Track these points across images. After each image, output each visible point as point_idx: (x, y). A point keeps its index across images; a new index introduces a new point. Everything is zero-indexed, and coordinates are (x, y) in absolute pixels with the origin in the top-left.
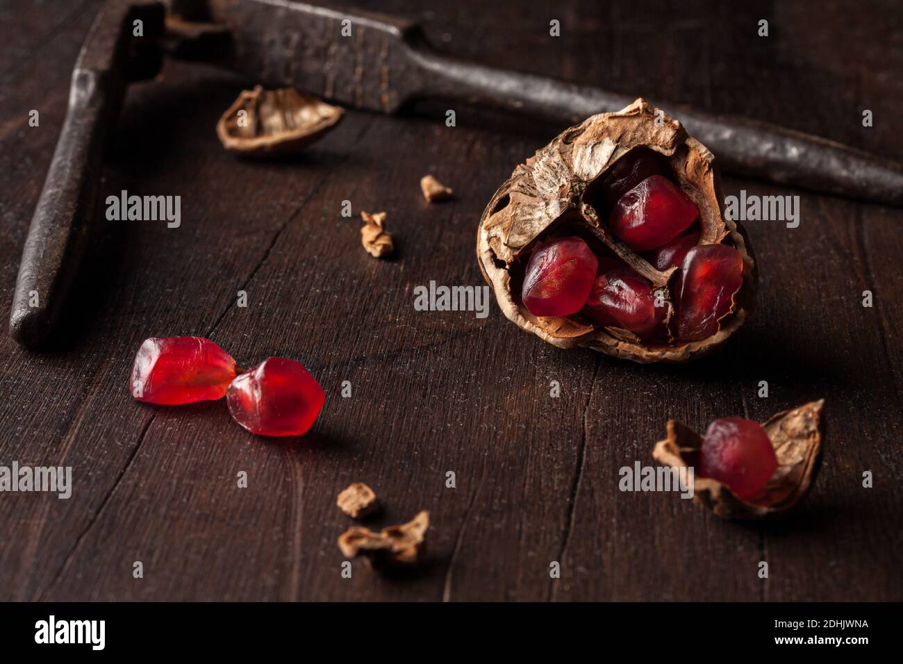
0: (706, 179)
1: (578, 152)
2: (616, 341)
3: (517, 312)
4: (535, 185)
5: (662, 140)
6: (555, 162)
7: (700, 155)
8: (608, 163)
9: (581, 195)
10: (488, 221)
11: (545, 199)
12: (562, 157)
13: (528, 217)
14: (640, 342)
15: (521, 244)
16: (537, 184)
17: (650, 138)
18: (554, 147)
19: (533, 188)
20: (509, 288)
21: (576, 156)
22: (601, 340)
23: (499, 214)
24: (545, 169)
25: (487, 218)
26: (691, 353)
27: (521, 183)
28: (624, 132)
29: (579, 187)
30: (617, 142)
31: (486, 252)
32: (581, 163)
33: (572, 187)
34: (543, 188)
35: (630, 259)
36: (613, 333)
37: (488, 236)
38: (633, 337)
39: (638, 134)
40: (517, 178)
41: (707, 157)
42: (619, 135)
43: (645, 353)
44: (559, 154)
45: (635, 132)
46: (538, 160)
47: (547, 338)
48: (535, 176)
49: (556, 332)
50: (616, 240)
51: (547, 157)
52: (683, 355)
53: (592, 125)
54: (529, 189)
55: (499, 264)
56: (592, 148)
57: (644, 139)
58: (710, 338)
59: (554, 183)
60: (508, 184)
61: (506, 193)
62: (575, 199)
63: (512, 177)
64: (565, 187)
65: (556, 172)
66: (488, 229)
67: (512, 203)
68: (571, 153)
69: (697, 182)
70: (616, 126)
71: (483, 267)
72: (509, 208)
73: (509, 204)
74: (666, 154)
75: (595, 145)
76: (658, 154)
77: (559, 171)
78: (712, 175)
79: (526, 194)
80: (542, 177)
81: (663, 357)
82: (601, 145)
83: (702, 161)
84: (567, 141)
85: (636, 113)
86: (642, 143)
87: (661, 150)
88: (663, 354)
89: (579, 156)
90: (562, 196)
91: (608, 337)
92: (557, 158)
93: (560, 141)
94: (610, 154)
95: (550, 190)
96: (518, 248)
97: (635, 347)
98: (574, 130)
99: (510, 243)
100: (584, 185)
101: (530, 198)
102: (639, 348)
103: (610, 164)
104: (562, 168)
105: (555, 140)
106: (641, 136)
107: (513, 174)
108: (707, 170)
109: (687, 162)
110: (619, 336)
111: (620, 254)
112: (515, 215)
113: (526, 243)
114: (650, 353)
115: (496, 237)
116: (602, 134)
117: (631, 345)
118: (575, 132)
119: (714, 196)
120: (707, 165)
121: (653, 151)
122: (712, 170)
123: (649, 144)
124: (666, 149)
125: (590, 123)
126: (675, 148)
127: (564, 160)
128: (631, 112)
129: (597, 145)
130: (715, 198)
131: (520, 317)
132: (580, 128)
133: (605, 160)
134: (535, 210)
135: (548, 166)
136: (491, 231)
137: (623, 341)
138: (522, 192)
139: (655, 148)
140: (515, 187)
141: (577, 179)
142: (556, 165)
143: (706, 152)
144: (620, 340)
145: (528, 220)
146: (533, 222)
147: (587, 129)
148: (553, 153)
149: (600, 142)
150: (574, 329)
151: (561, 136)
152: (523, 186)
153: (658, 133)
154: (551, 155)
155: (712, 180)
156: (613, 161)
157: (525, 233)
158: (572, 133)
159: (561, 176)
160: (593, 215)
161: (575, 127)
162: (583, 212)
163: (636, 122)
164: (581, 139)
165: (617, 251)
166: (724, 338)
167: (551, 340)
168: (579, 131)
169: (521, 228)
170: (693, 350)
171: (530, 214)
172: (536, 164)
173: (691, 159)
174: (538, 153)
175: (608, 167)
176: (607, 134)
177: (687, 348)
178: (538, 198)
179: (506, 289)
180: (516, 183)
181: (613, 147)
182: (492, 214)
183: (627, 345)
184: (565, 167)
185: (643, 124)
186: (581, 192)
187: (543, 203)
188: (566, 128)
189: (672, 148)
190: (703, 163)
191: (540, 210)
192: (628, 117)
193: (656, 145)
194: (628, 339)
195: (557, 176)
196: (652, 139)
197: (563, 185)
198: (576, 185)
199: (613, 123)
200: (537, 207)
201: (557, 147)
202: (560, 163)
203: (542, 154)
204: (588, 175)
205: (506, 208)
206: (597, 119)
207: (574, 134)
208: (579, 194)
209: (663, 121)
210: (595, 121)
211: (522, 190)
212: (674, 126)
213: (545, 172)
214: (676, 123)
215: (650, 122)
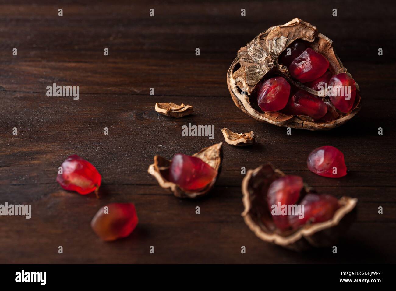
0: (330, 51)
1: (268, 43)
2: (302, 121)
3: (256, 112)
5: (308, 35)
7: (326, 41)
10: (233, 75)
11: (259, 64)
12: (261, 45)
14: (314, 121)
15: (254, 84)
16: (252, 57)
17: (302, 35)
18: (256, 41)
19: (250, 59)
20: (249, 102)
21: (268, 45)
22: (296, 121)
23: (238, 71)
25: (231, 74)
26: (336, 124)
27: (244, 58)
28: (289, 33)
30: (288, 37)
31: (234, 88)
32: (271, 48)
33: (271, 58)
34: (255, 59)
35: (302, 87)
36: (301, 118)
37: (236, 81)
38: (310, 119)
39: (296, 34)
40: (241, 56)
41: (330, 41)
42: (287, 34)
43: (316, 125)
45: (295, 33)
46: (249, 47)
47: (272, 122)
48: (250, 54)
49: (276, 119)
51: (253, 46)
52: (333, 125)
54: (248, 59)
56: (276, 41)
57: (300, 36)
59: (260, 57)
60: (237, 59)
61: (237, 62)
62: (275, 63)
65: (260, 52)
67: (242, 67)
68: (265, 43)
69: (325, 53)
70: (284, 31)
71: (234, 94)
72: (242, 69)
74: (310, 42)
75: (277, 39)
76: (307, 42)
78: (332, 49)
79: (247, 62)
80: (254, 54)
81: (325, 127)
82: (279, 39)
83: (328, 43)
84: (262, 38)
85: (294, 25)
86: (299, 38)
87: (308, 40)
88: (325, 125)
89: (270, 45)
90: (268, 61)
91: (299, 120)
92: (258, 46)
93: (258, 39)
94: (285, 43)
95: (260, 60)
96: (253, 86)
97: (312, 123)
99: (249, 84)
100: (276, 56)
101: (251, 64)
103: (286, 47)
104: (262, 50)
105: (255, 39)
106: (298, 34)
107: (238, 54)
108: (330, 47)
109: (320, 45)
110: (304, 119)
112: (246, 71)
113: (256, 83)
114: (319, 125)
115: (240, 81)
116: (279, 34)
117: (310, 122)
118: (264, 35)
119: (335, 57)
120: (330, 45)
121: (304, 40)
122: (332, 47)
123: (302, 38)
124: (310, 39)
125: (270, 31)
127: (262, 47)
128: (291, 24)
131: (257, 115)
132: (265, 33)
133: (284, 46)
134: (256, 69)
135: (256, 49)
136: (237, 79)
137: (306, 121)
138: (245, 61)
140: (241, 59)
141: (272, 54)
142: (259, 49)
143: (328, 40)
144: (304, 121)
145: (253, 73)
146: (256, 74)
147: (270, 33)
148: (256, 44)
150: (284, 117)
151: (258, 37)
152: (245, 59)
153: (305, 33)
154: (255, 45)
155: (333, 51)
156: (288, 45)
157: (254, 79)
159: (263, 53)
160: (285, 69)
163: (294, 29)
164: (268, 38)
166: (353, 117)
167: (274, 123)
168: (266, 34)
169: (252, 77)
170: (338, 123)
171: (254, 71)
172: (248, 49)
173: (322, 43)
174: (248, 45)
176: (281, 35)
177: (335, 122)
178: (255, 64)
181: (286, 40)
182: (233, 72)
184: (264, 49)
185: (298, 29)
187: (258, 66)
188: (259, 34)
189: (313, 39)
190: (328, 44)
191: (258, 68)
192: (290, 26)
193: (305, 38)
194: (308, 120)
195: (261, 54)
196: (303, 35)
197: (267, 58)
198: (273, 57)
199: (282, 30)
200: (256, 67)
203: (250, 45)
204: (276, 52)
205: (240, 69)
206: (272, 28)
207: (264, 36)
208: (275, 60)
209: (308, 27)
210: (272, 30)
211: (245, 60)
212: (314, 29)
213: (255, 52)
214: (314, 28)
215: (301, 28)
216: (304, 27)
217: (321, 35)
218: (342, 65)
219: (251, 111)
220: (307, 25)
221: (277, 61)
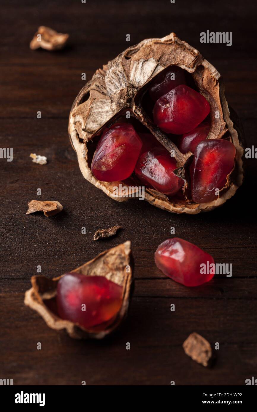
0: (215, 90)
1: (133, 65)
2: (153, 198)
3: (91, 175)
4: (106, 86)
5: (187, 62)
6: (119, 71)
7: (211, 74)
8: (152, 75)
10: (75, 109)
11: (111, 98)
12: (124, 68)
13: (100, 110)
14: (168, 200)
15: (94, 129)
17: (179, 60)
18: (119, 59)
19: (105, 88)
20: (86, 158)
21: (132, 69)
23: (81, 106)
24: (113, 76)
25: (75, 107)
26: (201, 209)
27: (98, 84)
28: (163, 55)
29: (132, 92)
30: (158, 61)
31: (73, 131)
32: (135, 74)
33: (128, 91)
34: (110, 90)
35: (164, 142)
36: (152, 193)
37: (74, 121)
38: (164, 197)
39: (172, 57)
40: (95, 80)
41: (215, 76)
42: (159, 57)
43: (172, 208)
44: (121, 66)
45: (170, 54)
46: (109, 67)
47: (109, 194)
48: (107, 80)
50: (155, 128)
51: (115, 66)
52: (196, 210)
53: (144, 46)
54: (102, 88)
55: (81, 141)
56: (142, 63)
57: (176, 60)
58: (213, 202)
59: (117, 86)
60: (89, 84)
61: (88, 90)
62: (129, 101)
63: (93, 79)
64: (124, 91)
65: (119, 78)
66: (74, 115)
67: (91, 99)
68: (130, 66)
69: (209, 90)
70: (158, 49)
71: (72, 141)
72: (89, 102)
73: (89, 99)
74: (189, 72)
75: (144, 62)
76: (185, 71)
77: (121, 78)
78: (218, 88)
79: (100, 92)
81: (183, 211)
82: (148, 62)
83: (212, 78)
84: (127, 58)
85: (170, 42)
86: (174, 63)
87: (187, 68)
88: (183, 209)
89: (134, 70)
90: (121, 97)
91: (148, 195)
92: (120, 68)
93: (123, 56)
94: (153, 70)
95: (115, 91)
96: (91, 133)
97: (166, 203)
98: (132, 49)
99: (87, 128)
100: (136, 90)
101: (102, 96)
102: (168, 204)
103: (153, 76)
104: (124, 77)
105: (119, 56)
106: (174, 58)
107: (93, 77)
108: (215, 84)
109: (203, 78)
110: (155, 195)
111: (158, 139)
112: (92, 108)
113: (97, 129)
114: (175, 208)
116: (149, 54)
117: (163, 202)
118: (133, 50)
119: (220, 102)
120: (216, 81)
121: (181, 68)
122: (218, 84)
123: (179, 64)
124: (189, 68)
125: (143, 45)
126: (195, 68)
127: (125, 70)
128: (167, 41)
129: (146, 62)
130: (220, 104)
131: (93, 178)
132: (136, 47)
133: (150, 74)
134: (104, 105)
135: (115, 73)
136: (76, 117)
137: (158, 198)
138: (97, 91)
139: (183, 67)
140: (93, 86)
141: (132, 86)
142: (119, 74)
144: (156, 198)
145: (99, 112)
146: (102, 114)
147: (141, 49)
148: (118, 64)
149: (148, 60)
151: (124, 53)
152: (98, 86)
153: (184, 57)
154: (117, 66)
155: (219, 91)
156: (155, 74)
157: (97, 122)
158: (131, 51)
159: (122, 82)
160: (139, 113)
161: (133, 47)
162: (133, 110)
163: (171, 48)
164: (135, 56)
165: (156, 136)
166: (222, 203)
167: (112, 195)
168: (135, 49)
169: (95, 118)
170: (203, 208)
171: (101, 108)
172: (108, 71)
173: (205, 75)
174: (109, 63)
175: (151, 79)
176: (152, 54)
177: (198, 207)
178: (107, 97)
180: (95, 84)
181: (155, 65)
182: (78, 105)
183: (160, 201)
184: (125, 75)
185: (175, 50)
186: (133, 95)
187: (110, 101)
188: (128, 47)
189: (193, 68)
190: (213, 80)
191: (107, 105)
192: (166, 43)
193: (183, 65)
194: (161, 198)
195: (120, 81)
196: (181, 60)
197: (122, 90)
198: (130, 90)
199: (156, 46)
200: (106, 103)
201: (120, 60)
202: (122, 71)
203: (111, 64)
204: (139, 83)
205: (87, 102)
206: (147, 42)
207: (133, 52)
208: (132, 96)
209: (188, 49)
210: (145, 44)
211: (98, 89)
212: (194, 54)
213: (113, 78)
214: (196, 51)
215: (179, 49)
216: (183, 49)
217: (206, 64)
218: (227, 116)
219: (86, 172)
220: (186, 46)
221: (134, 98)
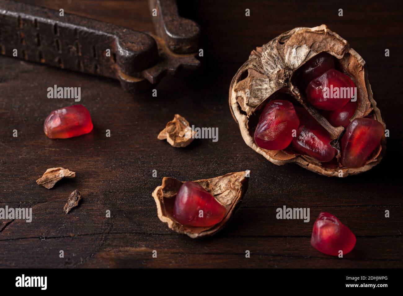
0: (360, 74)
1: (287, 50)
2: (307, 163)
3: (252, 142)
4: (263, 66)
5: (336, 50)
6: (274, 54)
7: (358, 61)
8: (305, 60)
9: (290, 77)
10: (235, 85)
11: (269, 77)
12: (278, 52)
13: (260, 87)
14: (321, 165)
15: (256, 104)
16: (264, 66)
17: (329, 48)
19: (261, 68)
20: (248, 127)
21: (286, 53)
22: (299, 162)
23: (242, 82)
24: (269, 58)
25: (235, 83)
26: (349, 174)
27: (255, 64)
28: (314, 42)
29: (289, 73)
30: (310, 47)
31: (234, 104)
32: (289, 57)
33: (285, 73)
34: (267, 70)
35: (316, 116)
36: (306, 159)
37: (236, 96)
38: (317, 162)
39: (322, 44)
40: (252, 60)
41: (361, 62)
42: (312, 43)
43: (323, 172)
44: (276, 50)
45: (321, 42)
46: (264, 50)
47: (269, 159)
48: (263, 61)
49: (274, 156)
50: (309, 104)
51: (269, 50)
52: (345, 174)
53: (295, 34)
54: (259, 68)
55: (242, 112)
56: (296, 49)
57: (326, 48)
58: (361, 168)
59: (273, 67)
60: (247, 64)
61: (246, 69)
62: (286, 81)
63: (250, 59)
64: (281, 72)
65: (275, 60)
66: (236, 91)
67: (249, 77)
68: (284, 50)
69: (354, 74)
70: (310, 37)
71: (233, 112)
72: (248, 79)
74: (338, 58)
75: (298, 47)
76: (334, 57)
77: (277, 60)
78: (363, 73)
79: (257, 71)
80: (267, 63)
81: (334, 175)
82: (301, 48)
84: (281, 43)
85: (322, 32)
86: (324, 50)
87: (335, 55)
88: (334, 173)
89: (288, 54)
90: (279, 77)
91: (303, 160)
92: (275, 51)
93: (277, 41)
94: (306, 55)
95: (272, 71)
96: (254, 107)
97: (318, 167)
98: (285, 35)
99: (250, 103)
100: (291, 72)
101: (260, 75)
102: (320, 168)
103: (306, 61)
104: (278, 59)
105: (274, 40)
106: (324, 46)
107: (250, 57)
108: (361, 69)
109: (349, 63)
110: (310, 161)
111: (310, 113)
112: (252, 85)
113: (259, 104)
114: (326, 172)
115: (241, 96)
116: (302, 41)
117: (316, 166)
118: (286, 36)
120: (361, 67)
121: (331, 55)
122: (364, 69)
123: (328, 51)
124: (338, 55)
125: (294, 32)
126: (343, 55)
127: (279, 54)
128: (319, 31)
129: (299, 48)
130: (365, 86)
131: (254, 145)
132: (288, 34)
133: (303, 58)
134: (263, 83)
135: (271, 56)
136: (238, 93)
137: (311, 163)
138: (255, 70)
139: (332, 53)
140: (251, 66)
141: (287, 68)
142: (275, 56)
143: (360, 59)
144: (309, 163)
145: (259, 89)
146: (262, 90)
147: (293, 36)
148: (273, 48)
149: (301, 46)
150: (284, 155)
151: (278, 38)
152: (255, 66)
153: (334, 45)
154: (272, 49)
155: (364, 75)
156: (308, 59)
157: (258, 97)
158: (284, 37)
159: (278, 63)
160: (297, 92)
161: (285, 34)
162: (292, 90)
163: (321, 37)
164: (289, 42)
165: (309, 111)
166: (369, 169)
167: (272, 160)
168: (288, 36)
169: (256, 94)
170: (350, 172)
171: (261, 85)
172: (263, 53)
173: (352, 62)
174: (264, 46)
175: (305, 62)
176: (304, 42)
177: (347, 171)
178: (264, 76)
179: (246, 127)
180: (252, 63)
181: (308, 50)
182: (238, 82)
183: (314, 166)
184: (280, 58)
185: (325, 39)
186: (290, 76)
187: (268, 80)
188: (280, 34)
189: (342, 55)
190: (359, 66)
191: (266, 83)
192: (317, 32)
193: (333, 52)
194: (314, 163)
195: (275, 63)
196: (330, 48)
197: (279, 71)
198: (287, 72)
199: (308, 35)
200: (264, 81)
201: (275, 45)
202: (277, 54)
203: (266, 47)
204: (293, 65)
205: (246, 79)
206: (298, 30)
207: (286, 38)
208: (288, 77)
209: (337, 39)
210: (297, 31)
211: (255, 68)
212: (343, 43)
213: (269, 59)
214: (345, 41)
215: (329, 38)
216: (333, 38)
217: (352, 52)
218: (371, 97)
219: (247, 139)
220: (336, 37)
221: (290, 78)
